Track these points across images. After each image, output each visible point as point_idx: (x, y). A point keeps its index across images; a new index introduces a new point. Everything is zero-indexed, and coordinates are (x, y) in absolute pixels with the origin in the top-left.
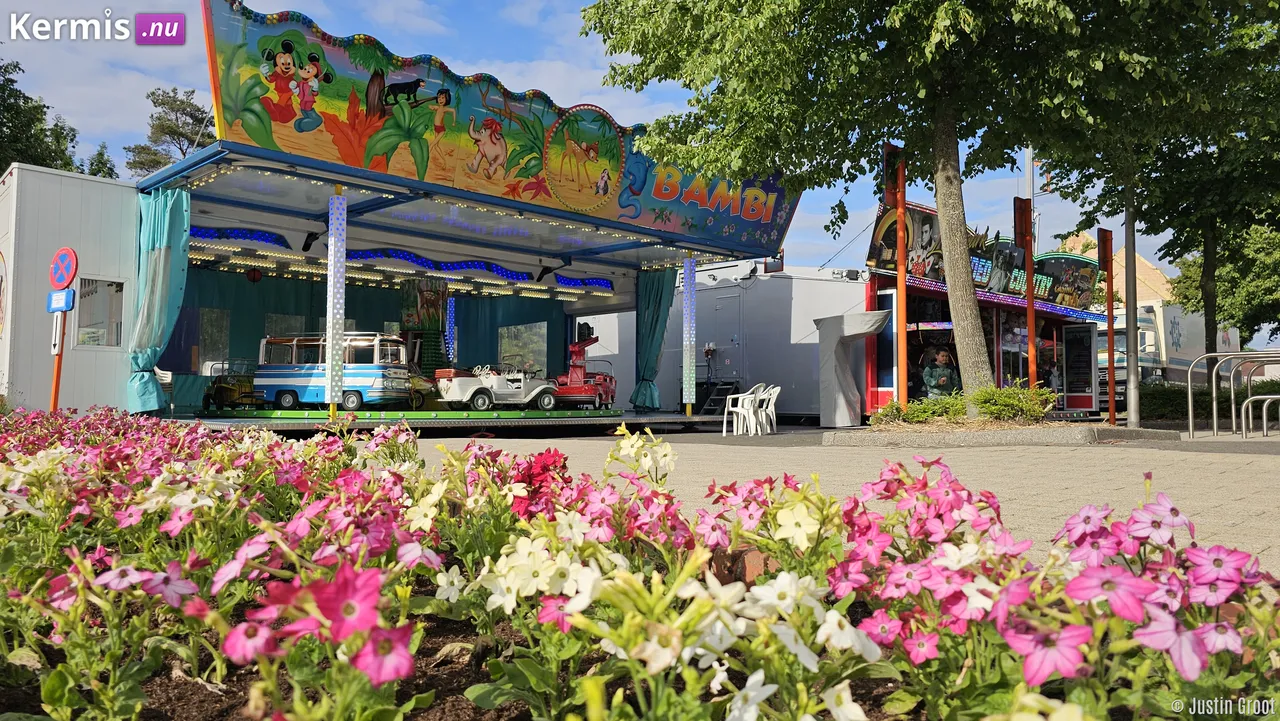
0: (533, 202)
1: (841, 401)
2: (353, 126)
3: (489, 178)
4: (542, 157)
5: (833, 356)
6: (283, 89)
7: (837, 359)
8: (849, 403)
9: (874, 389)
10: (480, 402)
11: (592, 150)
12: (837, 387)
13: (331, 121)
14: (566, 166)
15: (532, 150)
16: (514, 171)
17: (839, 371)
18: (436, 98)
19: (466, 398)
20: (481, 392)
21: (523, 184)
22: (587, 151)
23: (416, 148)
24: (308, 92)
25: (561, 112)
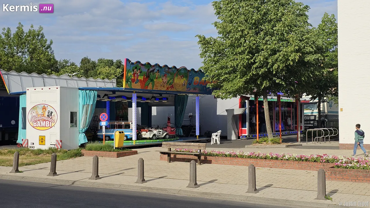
0: (171, 90)
1: (233, 132)
2: (143, 81)
3: (164, 87)
4: (173, 81)
5: (231, 120)
6: (134, 76)
7: (232, 121)
8: (235, 133)
9: (241, 128)
10: (154, 137)
11: (183, 76)
12: (232, 128)
13: (141, 80)
14: (178, 81)
15: (172, 79)
16: (168, 84)
17: (232, 124)
18: (157, 72)
19: (151, 137)
20: (154, 135)
21: (169, 87)
22: (182, 77)
23: (153, 83)
24: (138, 75)
25: (178, 69)
